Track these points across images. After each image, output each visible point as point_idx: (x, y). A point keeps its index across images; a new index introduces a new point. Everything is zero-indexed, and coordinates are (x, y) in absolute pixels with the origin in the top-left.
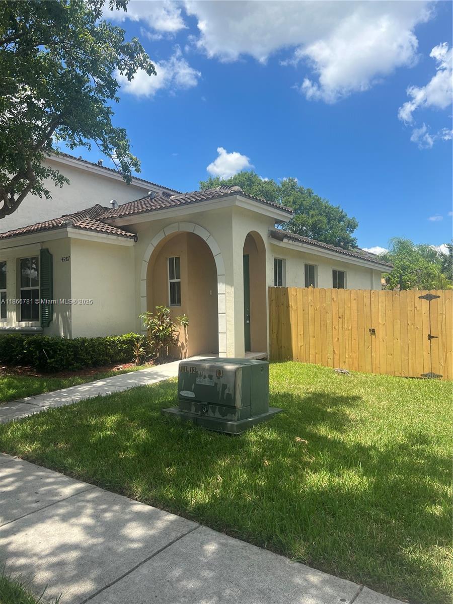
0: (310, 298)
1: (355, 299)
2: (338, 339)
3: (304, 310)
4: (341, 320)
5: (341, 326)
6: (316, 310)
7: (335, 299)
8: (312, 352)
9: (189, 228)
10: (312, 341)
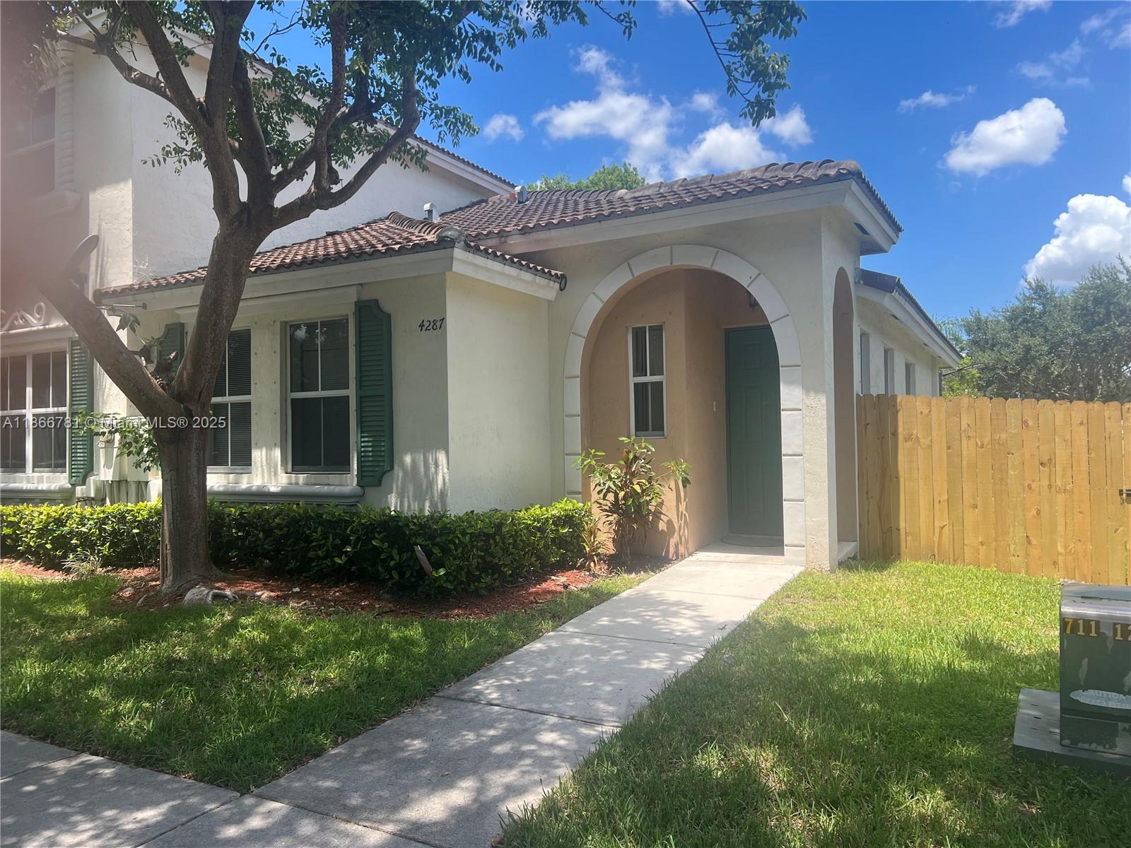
0: (964, 422)
1: (1082, 424)
2: (1039, 512)
3: (949, 448)
4: (1046, 469)
5: (1045, 483)
6: (982, 447)
7: (1030, 423)
8: (970, 539)
9: (703, 260)
10: (970, 517)
